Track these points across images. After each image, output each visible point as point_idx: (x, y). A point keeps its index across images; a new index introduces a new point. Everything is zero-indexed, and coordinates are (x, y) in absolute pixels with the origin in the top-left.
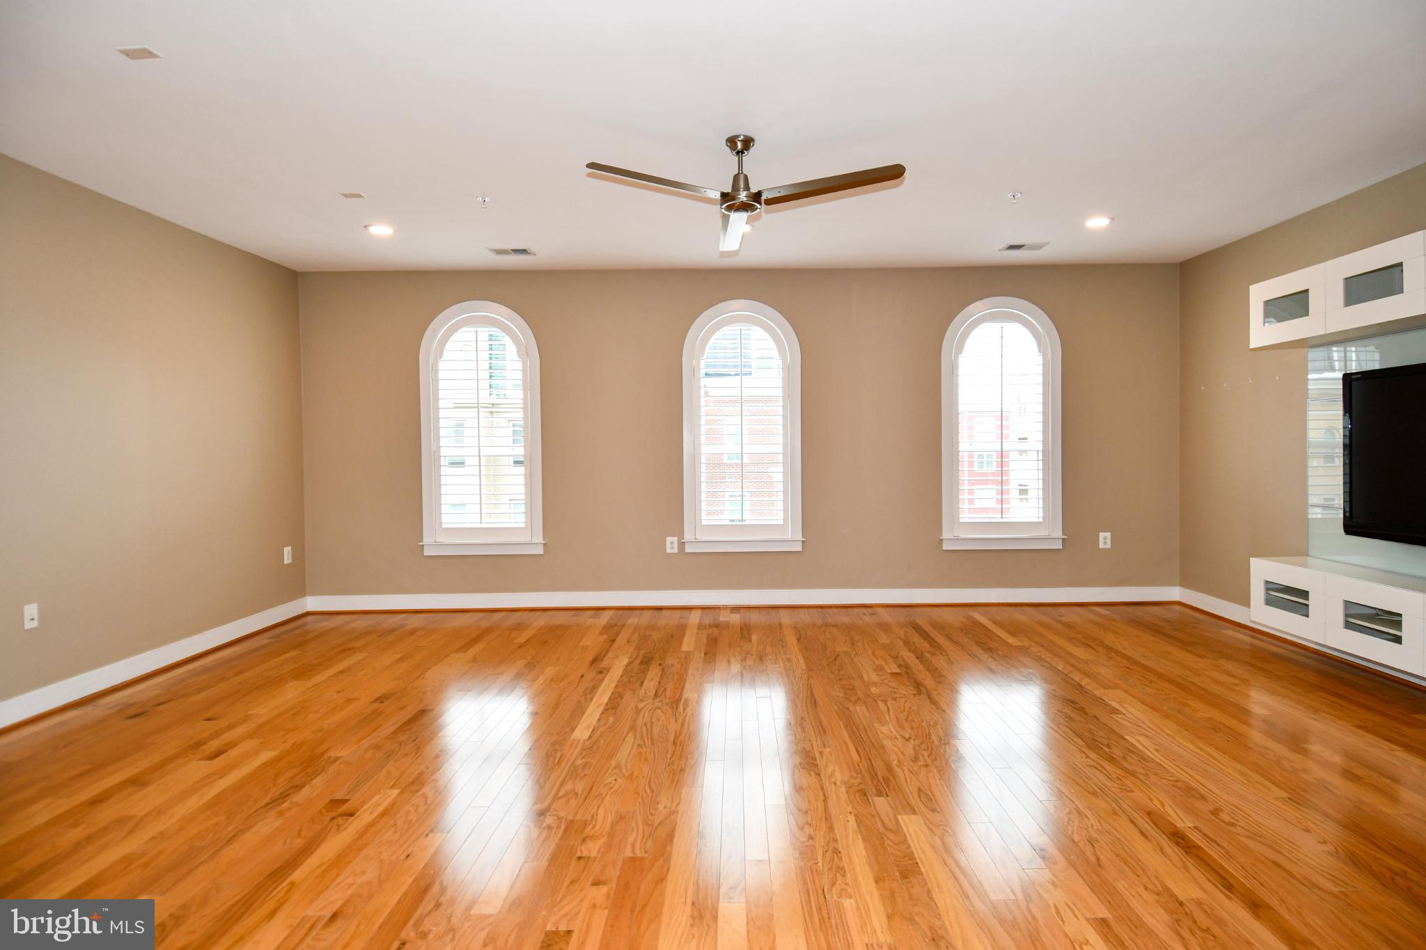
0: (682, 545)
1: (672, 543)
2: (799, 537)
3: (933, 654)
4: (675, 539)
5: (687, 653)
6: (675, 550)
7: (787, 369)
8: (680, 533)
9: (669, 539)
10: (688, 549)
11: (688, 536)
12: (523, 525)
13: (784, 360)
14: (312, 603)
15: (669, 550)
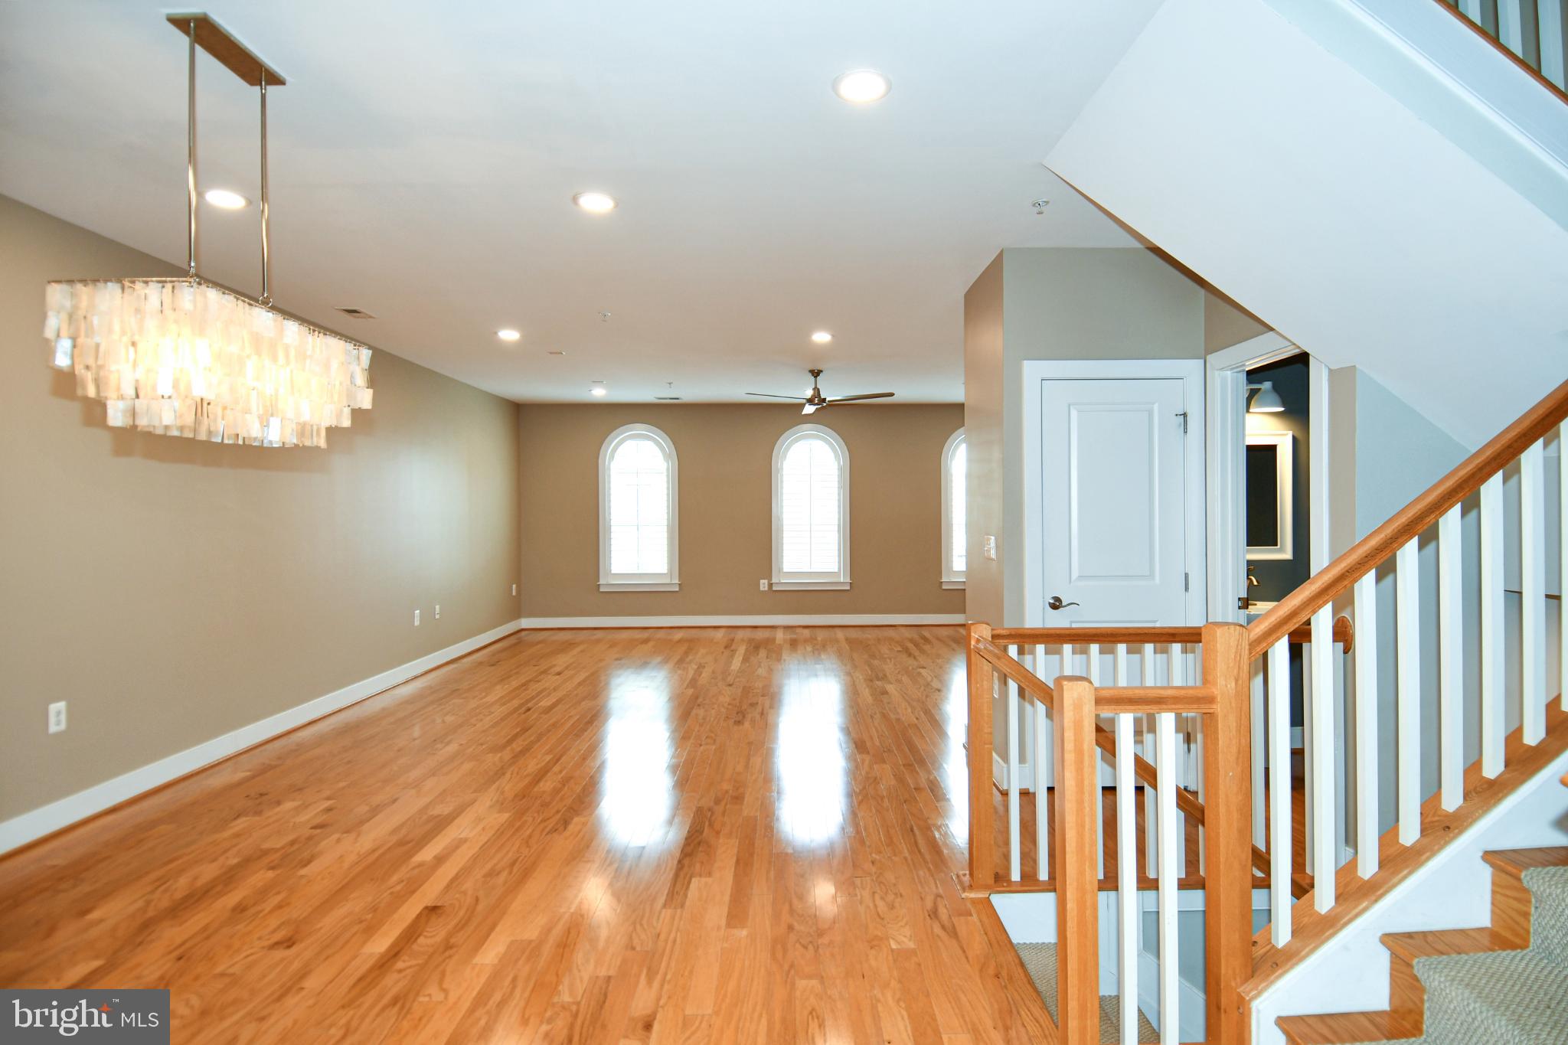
0: (771, 585)
1: (764, 584)
2: (849, 580)
3: (924, 644)
4: (766, 581)
5: (780, 645)
6: (766, 589)
7: (841, 469)
8: (770, 577)
9: (762, 581)
10: (774, 588)
11: (774, 581)
12: (666, 572)
13: (839, 463)
14: (526, 623)
15: (762, 589)
